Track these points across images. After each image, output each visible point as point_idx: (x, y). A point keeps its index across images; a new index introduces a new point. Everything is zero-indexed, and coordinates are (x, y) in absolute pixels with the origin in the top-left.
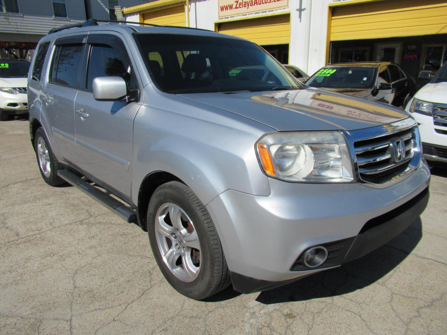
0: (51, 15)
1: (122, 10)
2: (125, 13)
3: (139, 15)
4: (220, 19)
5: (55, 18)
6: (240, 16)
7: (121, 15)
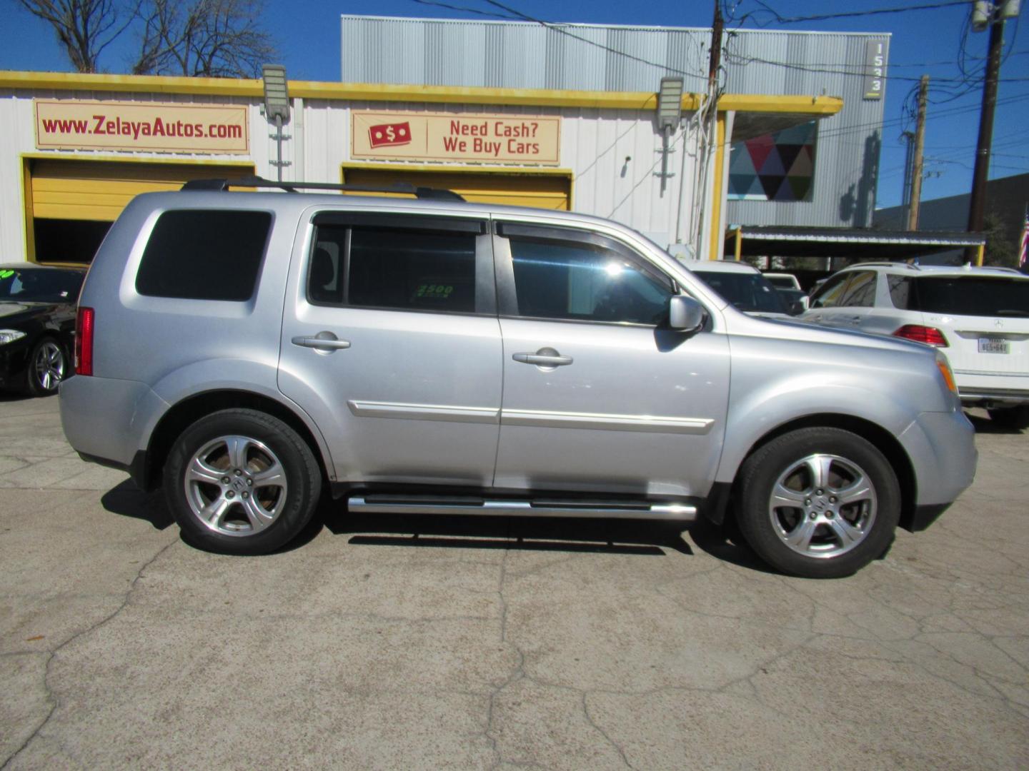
4: (41, 150)
6: (112, 151)
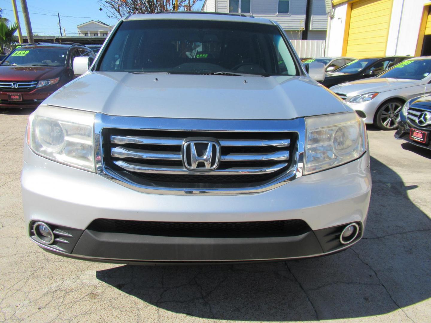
0: (274, 13)
1: (333, 1)
2: (334, 4)
3: (347, 4)
5: (278, 15)
7: (331, 6)
